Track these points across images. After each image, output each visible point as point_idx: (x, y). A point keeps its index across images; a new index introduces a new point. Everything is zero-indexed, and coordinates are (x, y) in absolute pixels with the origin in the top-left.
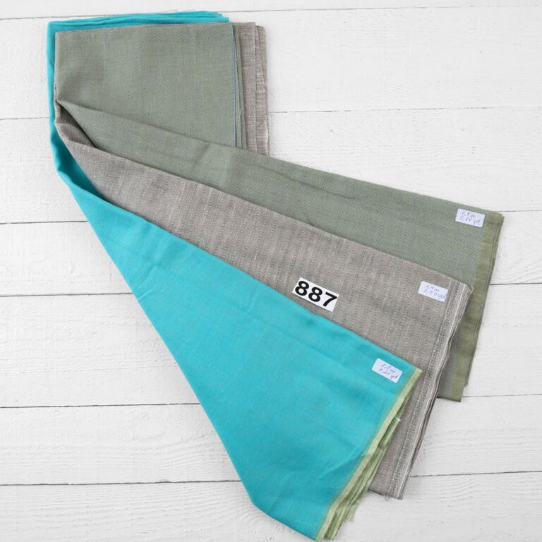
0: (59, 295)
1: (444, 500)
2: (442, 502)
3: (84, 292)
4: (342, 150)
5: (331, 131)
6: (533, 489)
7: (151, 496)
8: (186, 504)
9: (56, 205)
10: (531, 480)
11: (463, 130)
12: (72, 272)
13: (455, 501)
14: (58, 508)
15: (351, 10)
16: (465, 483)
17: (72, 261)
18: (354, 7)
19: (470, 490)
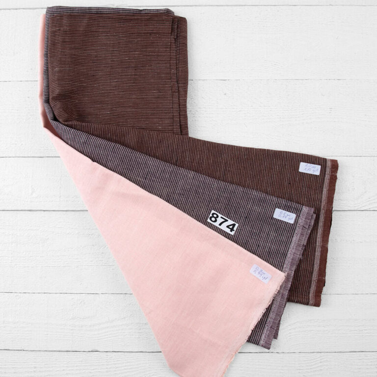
0: (22, 210)
1: (301, 371)
2: (299, 373)
3: (40, 209)
4: (233, 108)
5: (225, 94)
6: (368, 365)
7: (82, 361)
8: (107, 368)
9: (22, 144)
10: (366, 358)
11: (324, 96)
12: (32, 194)
13: (308, 372)
14: (13, 368)
15: (241, 7)
16: (316, 359)
17: (32, 186)
18: (244, 4)
19: (320, 364)
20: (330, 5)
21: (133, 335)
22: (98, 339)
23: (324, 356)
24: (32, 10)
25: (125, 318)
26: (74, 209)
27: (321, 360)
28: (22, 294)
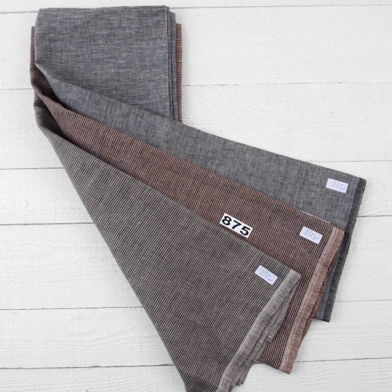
0: (16, 224)
2: (303, 381)
3: (35, 223)
6: (372, 372)
7: (82, 377)
8: (108, 384)
10: (370, 365)
11: (324, 99)
12: (26, 207)
13: (312, 381)
14: (12, 386)
15: (239, 8)
16: (320, 367)
17: (26, 199)
18: (242, 5)
19: (324, 373)
20: (331, 5)
21: (134, 349)
22: (99, 355)
23: (327, 364)
24: (20, 14)
25: (126, 332)
26: (70, 222)
27: (325, 368)
28: (19, 311)
